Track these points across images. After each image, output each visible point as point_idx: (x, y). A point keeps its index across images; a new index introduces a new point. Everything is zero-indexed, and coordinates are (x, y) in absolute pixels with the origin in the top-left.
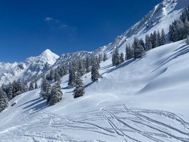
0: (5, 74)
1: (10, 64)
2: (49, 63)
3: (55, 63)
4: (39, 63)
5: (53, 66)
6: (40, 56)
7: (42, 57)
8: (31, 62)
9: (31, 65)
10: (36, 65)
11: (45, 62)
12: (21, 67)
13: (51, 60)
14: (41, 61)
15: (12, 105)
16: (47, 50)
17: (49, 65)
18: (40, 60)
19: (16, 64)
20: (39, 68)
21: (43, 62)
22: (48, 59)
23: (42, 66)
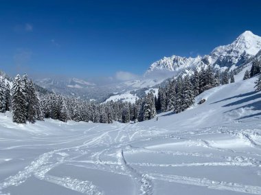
0: (187, 71)
1: (192, 59)
2: (248, 52)
4: (232, 54)
5: (256, 56)
6: (234, 43)
7: (236, 45)
8: (220, 53)
9: (220, 58)
10: (227, 57)
11: (241, 52)
12: (205, 61)
13: (253, 48)
14: (235, 51)
15: (200, 103)
16: (246, 31)
17: (248, 55)
18: (234, 49)
19: (199, 59)
20: (231, 62)
21: (238, 52)
22: (247, 46)
23: (236, 57)
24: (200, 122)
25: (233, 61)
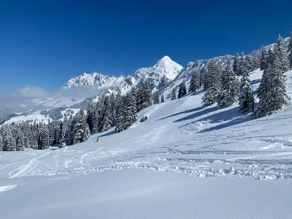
1: (114, 78)
2: (167, 76)
3: (177, 77)
4: (154, 77)
5: (174, 80)
6: (155, 67)
7: (157, 68)
8: (142, 75)
9: (142, 80)
10: (149, 79)
11: (161, 75)
12: (129, 82)
13: (171, 72)
14: (156, 74)
15: (142, 121)
16: (166, 57)
17: (167, 79)
18: (155, 72)
19: (121, 79)
20: (152, 85)
21: (158, 76)
22: (167, 70)
23: (157, 80)
24: (155, 138)
25: (155, 84)
